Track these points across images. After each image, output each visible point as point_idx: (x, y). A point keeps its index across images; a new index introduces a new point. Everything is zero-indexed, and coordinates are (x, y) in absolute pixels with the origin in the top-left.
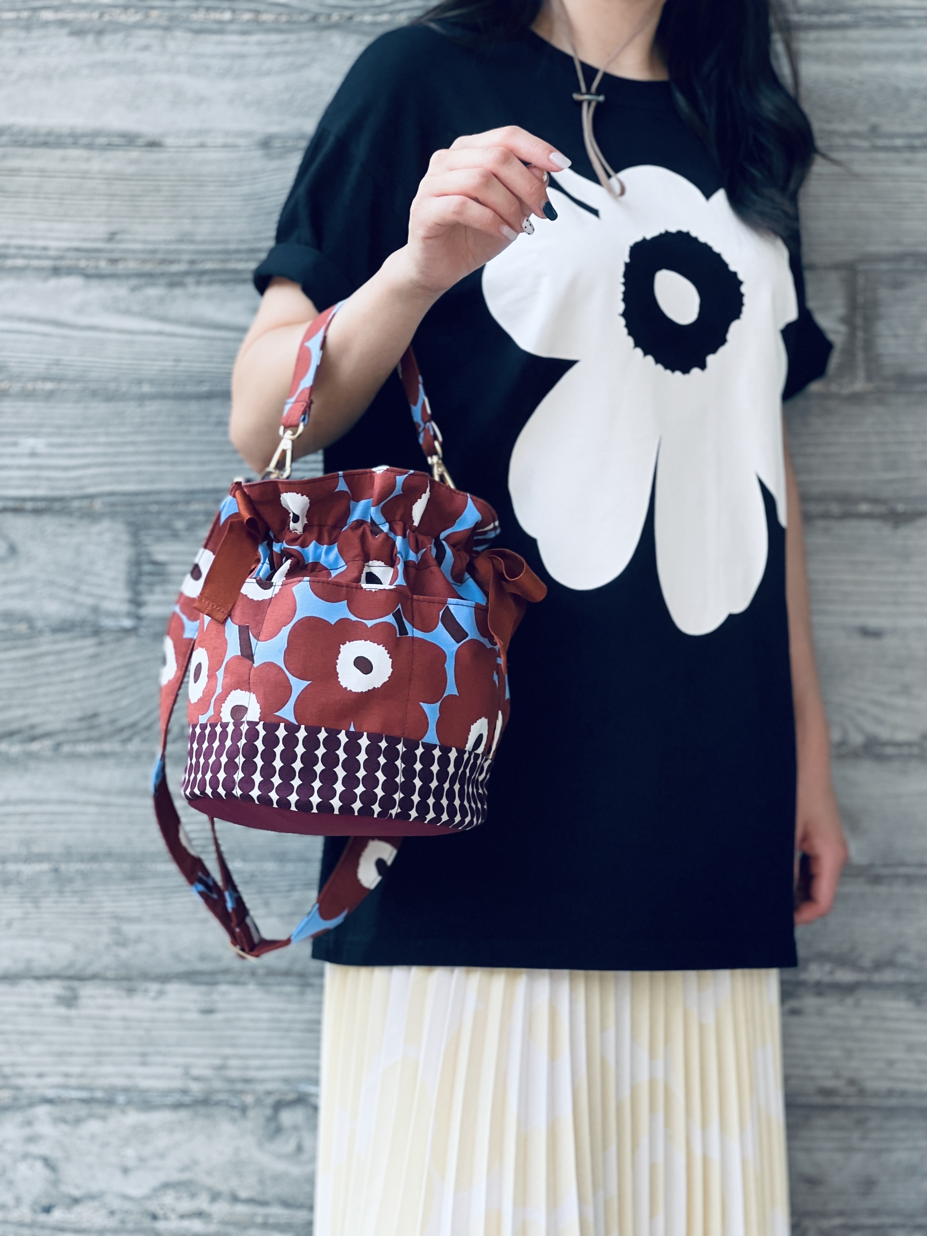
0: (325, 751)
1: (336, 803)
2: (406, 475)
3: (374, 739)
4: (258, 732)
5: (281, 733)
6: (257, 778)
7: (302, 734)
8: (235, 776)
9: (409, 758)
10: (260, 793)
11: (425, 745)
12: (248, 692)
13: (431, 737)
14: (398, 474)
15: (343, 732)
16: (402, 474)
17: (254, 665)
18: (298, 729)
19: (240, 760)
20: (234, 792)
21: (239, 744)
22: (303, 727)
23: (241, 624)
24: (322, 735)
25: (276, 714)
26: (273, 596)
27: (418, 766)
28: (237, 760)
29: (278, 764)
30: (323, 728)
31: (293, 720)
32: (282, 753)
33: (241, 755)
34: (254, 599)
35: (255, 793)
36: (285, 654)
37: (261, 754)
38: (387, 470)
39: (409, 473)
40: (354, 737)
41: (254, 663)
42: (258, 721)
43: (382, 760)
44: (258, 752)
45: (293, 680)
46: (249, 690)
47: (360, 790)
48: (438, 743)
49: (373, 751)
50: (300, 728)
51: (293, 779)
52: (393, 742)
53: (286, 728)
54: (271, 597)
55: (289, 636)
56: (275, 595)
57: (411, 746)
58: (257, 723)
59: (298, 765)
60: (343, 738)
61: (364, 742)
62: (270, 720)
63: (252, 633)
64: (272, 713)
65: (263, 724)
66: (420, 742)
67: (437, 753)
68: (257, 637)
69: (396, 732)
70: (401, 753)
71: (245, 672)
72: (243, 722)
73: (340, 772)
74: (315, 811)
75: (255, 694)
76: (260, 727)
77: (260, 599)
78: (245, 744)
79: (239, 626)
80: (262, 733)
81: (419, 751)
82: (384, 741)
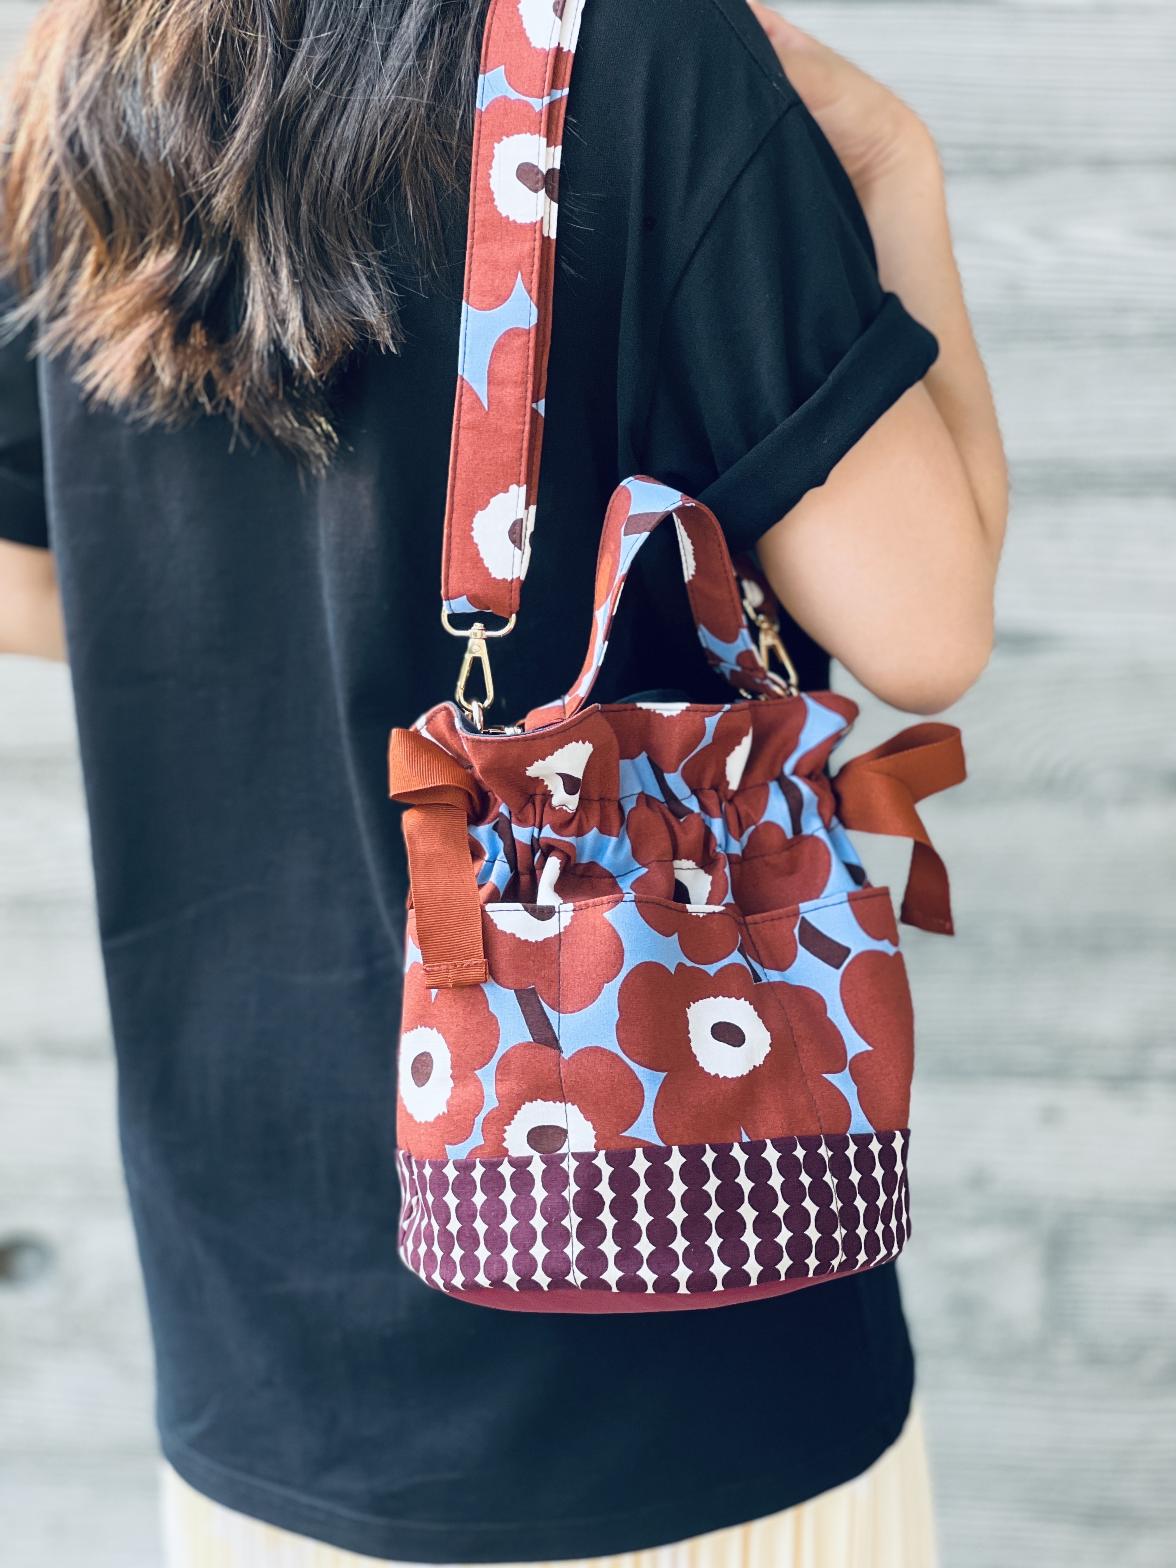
0: (719, 1182)
1: (753, 1268)
2: (720, 714)
3: (784, 1146)
4: (598, 1172)
5: (640, 1165)
6: (609, 1248)
7: (676, 1162)
8: (568, 1250)
9: (840, 1167)
10: (621, 1274)
11: (857, 1139)
12: (561, 1102)
13: (860, 1123)
14: (707, 714)
15: (736, 1145)
16: (714, 712)
17: (563, 1055)
18: (668, 1154)
19: (572, 1221)
20: (570, 1278)
21: (565, 1194)
22: (675, 1149)
23: (518, 987)
24: (709, 1158)
25: (623, 1134)
26: (562, 930)
27: (855, 1177)
28: (565, 1222)
29: (643, 1218)
30: (707, 1146)
31: (657, 1141)
32: (648, 1199)
33: (572, 1212)
34: (530, 940)
35: (612, 1275)
36: (617, 1030)
37: (610, 1207)
38: (688, 710)
39: (724, 710)
40: (754, 1149)
41: (561, 1052)
42: (594, 1150)
43: (806, 1179)
44: (603, 1203)
45: (640, 1071)
46: (563, 1099)
47: (784, 1237)
48: (871, 1130)
49: (788, 1166)
50: (671, 1151)
51: (673, 1240)
52: (811, 1145)
53: (647, 1156)
54: (558, 933)
55: (619, 998)
56: (565, 928)
57: (838, 1144)
58: (595, 1155)
59: (678, 1216)
60: (739, 1155)
61: (771, 1155)
62: (614, 1145)
63: (545, 1001)
64: (618, 1132)
65: (606, 1155)
66: (848, 1135)
67: (875, 1147)
68: (556, 1006)
69: (811, 1128)
70: (827, 1160)
71: (549, 1070)
72: (565, 1155)
73: (748, 1213)
74: (719, 1287)
75: (576, 1106)
76: (600, 1161)
77: (540, 939)
78: (577, 1194)
79: (515, 991)
80: (607, 1171)
81: (851, 1151)
82: (799, 1147)
